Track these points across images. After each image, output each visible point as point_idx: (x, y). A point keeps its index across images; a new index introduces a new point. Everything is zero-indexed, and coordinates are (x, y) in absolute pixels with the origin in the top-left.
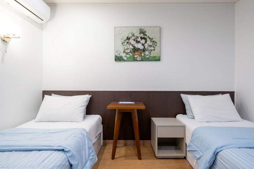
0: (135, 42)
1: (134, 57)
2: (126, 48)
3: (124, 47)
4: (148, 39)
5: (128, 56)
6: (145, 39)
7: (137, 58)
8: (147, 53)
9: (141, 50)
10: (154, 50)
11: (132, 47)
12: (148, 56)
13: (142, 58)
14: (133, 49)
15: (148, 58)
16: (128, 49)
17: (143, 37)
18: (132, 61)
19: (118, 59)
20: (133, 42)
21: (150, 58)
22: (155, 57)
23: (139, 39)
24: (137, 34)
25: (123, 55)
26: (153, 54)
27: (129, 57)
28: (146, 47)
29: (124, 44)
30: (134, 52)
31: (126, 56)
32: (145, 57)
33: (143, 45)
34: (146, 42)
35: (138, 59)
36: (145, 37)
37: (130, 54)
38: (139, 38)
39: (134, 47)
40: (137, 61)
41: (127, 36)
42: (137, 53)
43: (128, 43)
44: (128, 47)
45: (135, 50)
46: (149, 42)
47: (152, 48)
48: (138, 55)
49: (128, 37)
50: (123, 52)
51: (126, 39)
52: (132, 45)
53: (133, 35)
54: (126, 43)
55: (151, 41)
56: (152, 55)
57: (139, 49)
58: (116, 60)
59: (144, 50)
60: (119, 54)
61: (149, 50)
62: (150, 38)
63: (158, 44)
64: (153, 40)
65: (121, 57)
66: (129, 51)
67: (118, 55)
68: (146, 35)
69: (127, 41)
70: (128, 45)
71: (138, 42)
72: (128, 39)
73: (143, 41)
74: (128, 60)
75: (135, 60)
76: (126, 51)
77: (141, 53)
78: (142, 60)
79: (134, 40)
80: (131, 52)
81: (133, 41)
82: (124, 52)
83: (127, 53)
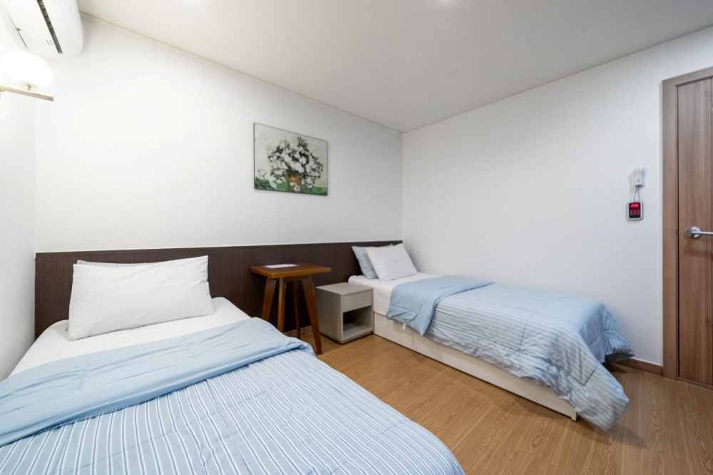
0: (291, 159)
1: (289, 186)
2: (275, 167)
3: (273, 164)
4: (310, 157)
5: (279, 181)
6: (306, 156)
7: (294, 187)
8: (309, 180)
9: (300, 174)
10: (319, 177)
11: (286, 168)
12: (310, 187)
13: (301, 188)
14: (287, 171)
15: (311, 189)
16: (278, 169)
17: (303, 152)
18: (286, 191)
19: (260, 185)
20: (288, 159)
21: (314, 190)
22: (320, 189)
23: (297, 156)
24: (294, 146)
25: (271, 179)
26: (318, 183)
27: (280, 184)
28: (308, 171)
29: (271, 158)
30: (290, 176)
31: (275, 182)
32: (306, 187)
33: (303, 166)
34: (308, 162)
35: (295, 189)
36: (307, 153)
37: (283, 178)
38: (298, 153)
39: (290, 167)
40: (293, 191)
41: (277, 145)
42: (293, 179)
43: (278, 157)
44: (279, 165)
45: (291, 173)
46: (311, 162)
47: (317, 174)
48: (296, 182)
49: (278, 148)
50: (269, 173)
51: (275, 150)
52: (286, 164)
53: (288, 146)
54: (275, 157)
55: (315, 162)
56: (316, 185)
57: (297, 172)
58: (256, 186)
59: (305, 175)
60: (263, 176)
61: (311, 176)
62: (313, 157)
63: (324, 169)
64: (318, 161)
65: (267, 182)
66: (280, 173)
67: (261, 178)
68: (307, 150)
69: (278, 154)
70: (278, 161)
71: (295, 160)
72: (279, 150)
73: (303, 160)
74: (280, 189)
75: (290, 190)
76: (276, 173)
77: (300, 180)
78: (302, 192)
79: (289, 155)
80: (283, 175)
81: (287, 156)
82: (272, 174)
83: (278, 177)
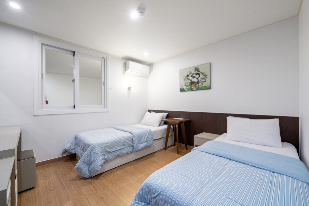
0: (192, 77)
1: (191, 88)
2: (186, 82)
3: (185, 82)
4: (201, 74)
5: (188, 88)
6: (199, 74)
7: (193, 88)
8: (200, 84)
9: (196, 83)
10: (205, 81)
11: (190, 82)
12: (201, 87)
13: (197, 88)
14: (191, 83)
15: (201, 88)
16: (187, 83)
17: (197, 73)
18: (190, 91)
19: (182, 90)
21: (203, 88)
22: (206, 87)
23: (195, 75)
24: (193, 72)
25: (185, 87)
26: (205, 84)
27: (188, 89)
28: (199, 80)
29: (185, 80)
30: (191, 84)
31: (186, 88)
32: (199, 87)
33: (197, 79)
34: (199, 76)
35: (194, 89)
36: (199, 73)
37: (189, 86)
38: (195, 74)
39: (191, 81)
40: (193, 90)
41: (186, 74)
42: (193, 85)
43: (187, 79)
44: (188, 82)
45: (192, 83)
46: (201, 76)
47: (204, 80)
48: (194, 86)
49: (187, 75)
50: (184, 85)
51: (186, 76)
52: (190, 80)
53: (191, 73)
54: (186, 79)
55: (203, 75)
56: (204, 85)
57: (194, 82)
58: (180, 91)
59: (198, 82)
60: (182, 87)
61: (201, 82)
62: (202, 73)
63: (209, 77)
64: (204, 74)
65: (183, 89)
66: (188, 84)
67: (182, 88)
68: (199, 71)
69: (187, 77)
70: (187, 80)
71: (194, 77)
72: (188, 76)
73: (197, 76)
74: (188, 90)
75: (192, 90)
76: (187, 85)
77: (196, 85)
78: (197, 90)
79: (191, 76)
80: (189, 85)
81: (191, 77)
82: (185, 85)
83: (187, 86)
